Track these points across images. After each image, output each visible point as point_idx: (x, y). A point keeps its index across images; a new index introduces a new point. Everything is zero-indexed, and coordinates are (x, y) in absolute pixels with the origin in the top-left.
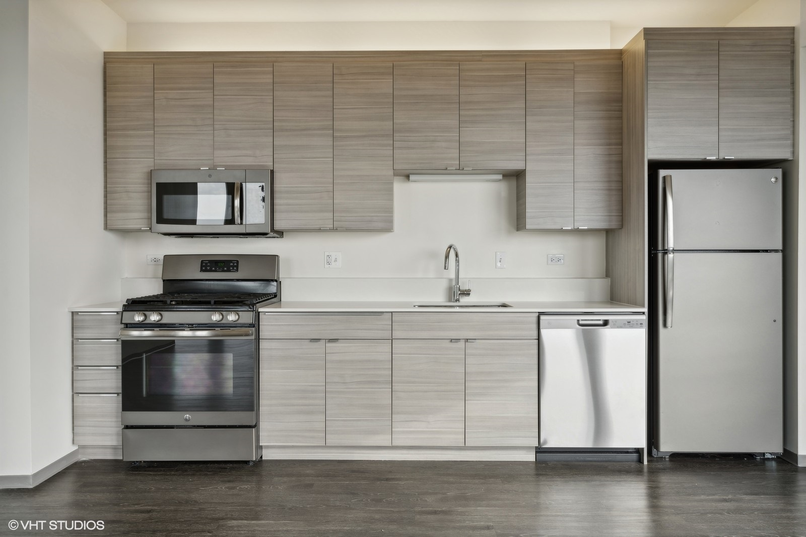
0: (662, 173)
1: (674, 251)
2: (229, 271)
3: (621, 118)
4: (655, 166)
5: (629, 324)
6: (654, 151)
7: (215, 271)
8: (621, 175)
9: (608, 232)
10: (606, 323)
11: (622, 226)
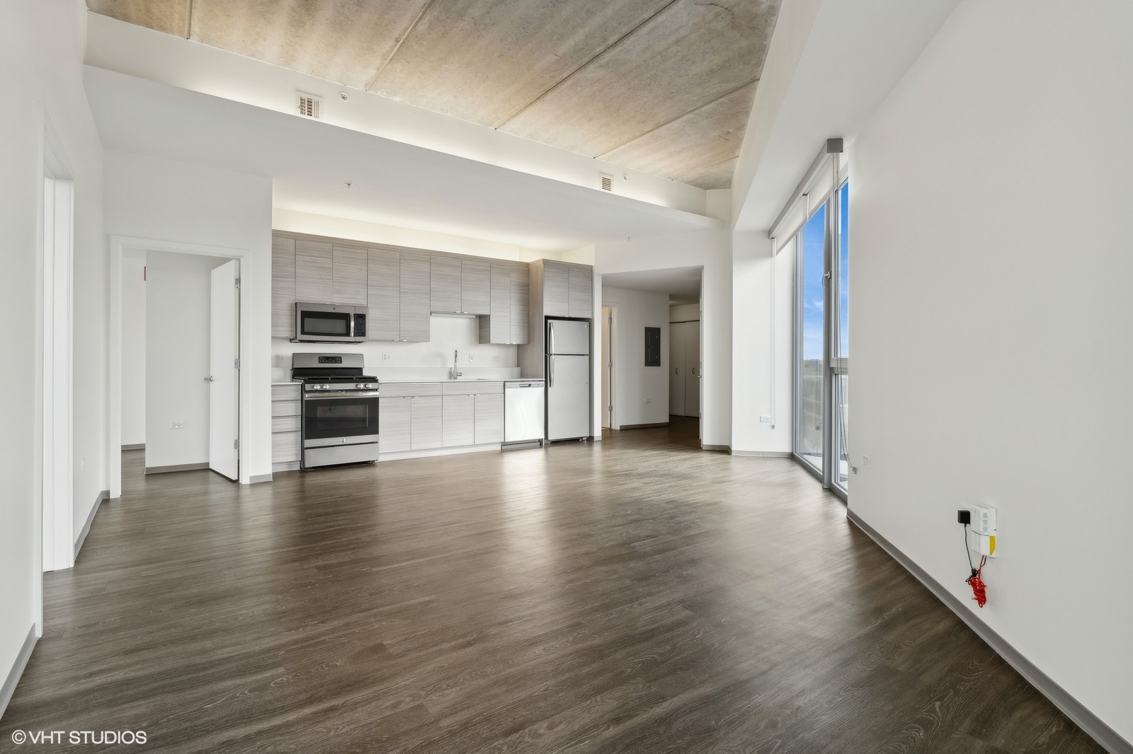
0: (549, 321)
1: (554, 354)
2: (336, 363)
3: (528, 294)
4: (547, 318)
5: (538, 386)
6: (548, 311)
7: (328, 363)
8: (529, 320)
9: (518, 346)
10: (530, 385)
11: (529, 343)
